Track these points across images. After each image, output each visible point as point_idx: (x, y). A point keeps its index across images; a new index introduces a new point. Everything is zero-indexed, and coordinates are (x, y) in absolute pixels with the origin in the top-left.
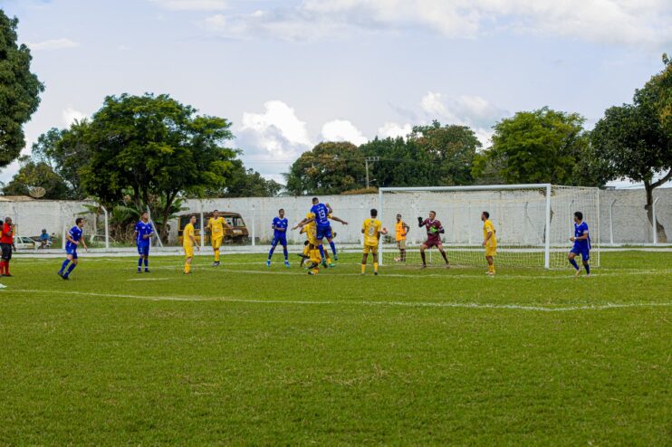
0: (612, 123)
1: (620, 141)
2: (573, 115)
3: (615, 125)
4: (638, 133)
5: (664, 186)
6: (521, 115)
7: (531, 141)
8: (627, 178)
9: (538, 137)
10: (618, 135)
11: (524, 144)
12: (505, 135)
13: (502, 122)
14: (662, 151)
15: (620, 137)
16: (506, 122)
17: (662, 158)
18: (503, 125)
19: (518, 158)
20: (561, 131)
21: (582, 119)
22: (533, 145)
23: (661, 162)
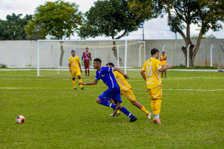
0: (99, 8)
1: (103, 17)
2: (73, 3)
3: (100, 9)
4: (111, 13)
5: (121, 39)
6: (49, 4)
7: (57, 16)
8: (104, 35)
9: (59, 14)
10: (102, 14)
11: (54, 18)
12: (43, 13)
13: (39, 6)
14: (121, 22)
15: (103, 15)
16: (41, 6)
17: (121, 25)
18: (40, 8)
19: (50, 25)
20: (69, 11)
21: (78, 6)
22: (58, 18)
23: (121, 27)
